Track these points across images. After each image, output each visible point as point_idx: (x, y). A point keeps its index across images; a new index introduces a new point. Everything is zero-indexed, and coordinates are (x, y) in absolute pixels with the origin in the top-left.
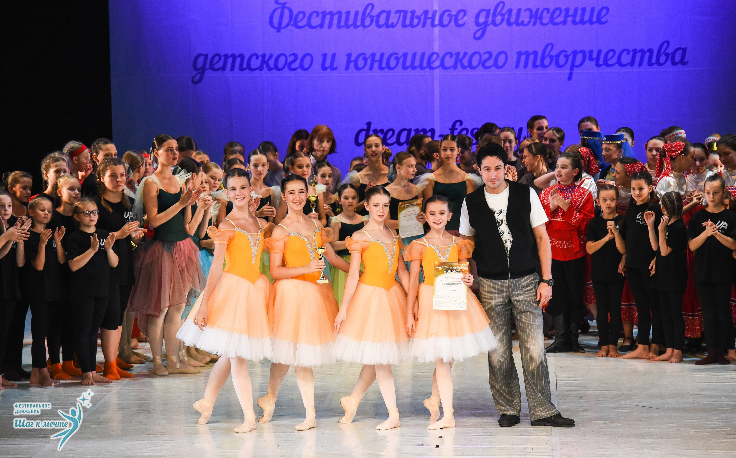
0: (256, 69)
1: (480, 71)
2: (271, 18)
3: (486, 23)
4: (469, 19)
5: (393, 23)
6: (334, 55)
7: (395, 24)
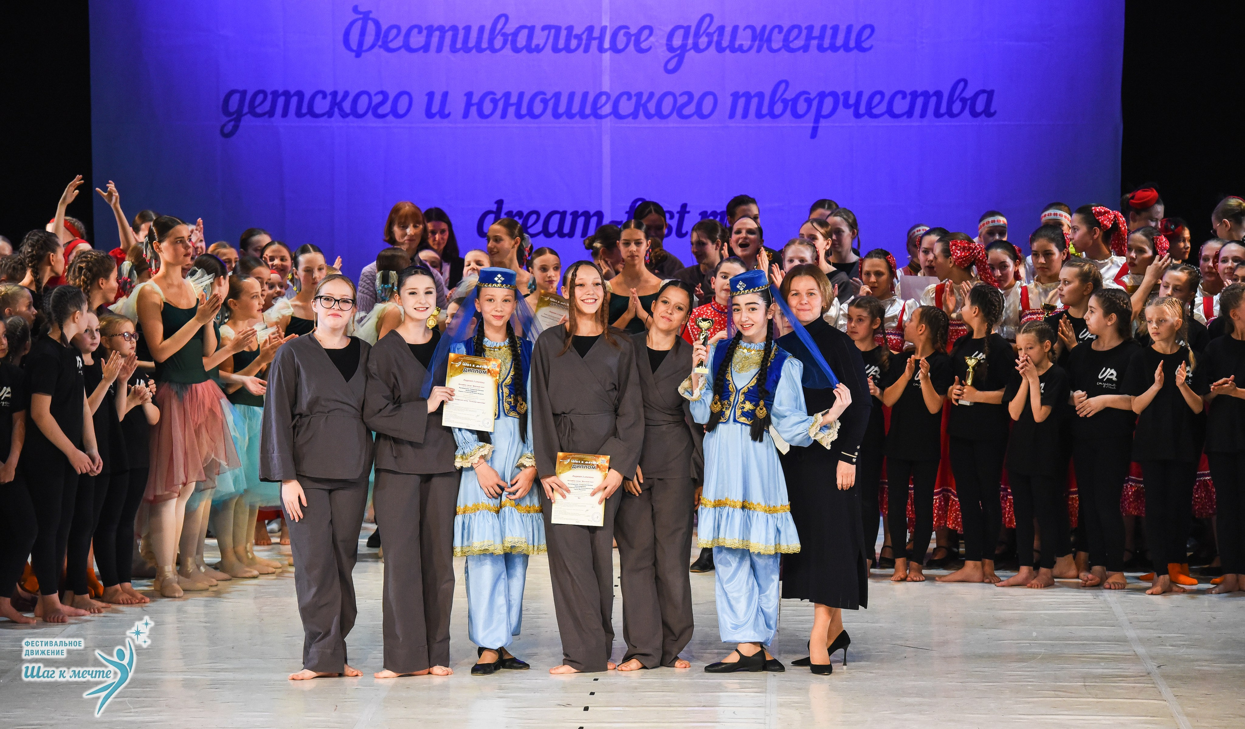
0: (323, 115)
1: (674, 122)
2: (347, 34)
3: (683, 47)
4: (657, 41)
5: (538, 45)
6: (445, 95)
7: (541, 46)
